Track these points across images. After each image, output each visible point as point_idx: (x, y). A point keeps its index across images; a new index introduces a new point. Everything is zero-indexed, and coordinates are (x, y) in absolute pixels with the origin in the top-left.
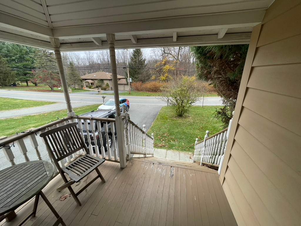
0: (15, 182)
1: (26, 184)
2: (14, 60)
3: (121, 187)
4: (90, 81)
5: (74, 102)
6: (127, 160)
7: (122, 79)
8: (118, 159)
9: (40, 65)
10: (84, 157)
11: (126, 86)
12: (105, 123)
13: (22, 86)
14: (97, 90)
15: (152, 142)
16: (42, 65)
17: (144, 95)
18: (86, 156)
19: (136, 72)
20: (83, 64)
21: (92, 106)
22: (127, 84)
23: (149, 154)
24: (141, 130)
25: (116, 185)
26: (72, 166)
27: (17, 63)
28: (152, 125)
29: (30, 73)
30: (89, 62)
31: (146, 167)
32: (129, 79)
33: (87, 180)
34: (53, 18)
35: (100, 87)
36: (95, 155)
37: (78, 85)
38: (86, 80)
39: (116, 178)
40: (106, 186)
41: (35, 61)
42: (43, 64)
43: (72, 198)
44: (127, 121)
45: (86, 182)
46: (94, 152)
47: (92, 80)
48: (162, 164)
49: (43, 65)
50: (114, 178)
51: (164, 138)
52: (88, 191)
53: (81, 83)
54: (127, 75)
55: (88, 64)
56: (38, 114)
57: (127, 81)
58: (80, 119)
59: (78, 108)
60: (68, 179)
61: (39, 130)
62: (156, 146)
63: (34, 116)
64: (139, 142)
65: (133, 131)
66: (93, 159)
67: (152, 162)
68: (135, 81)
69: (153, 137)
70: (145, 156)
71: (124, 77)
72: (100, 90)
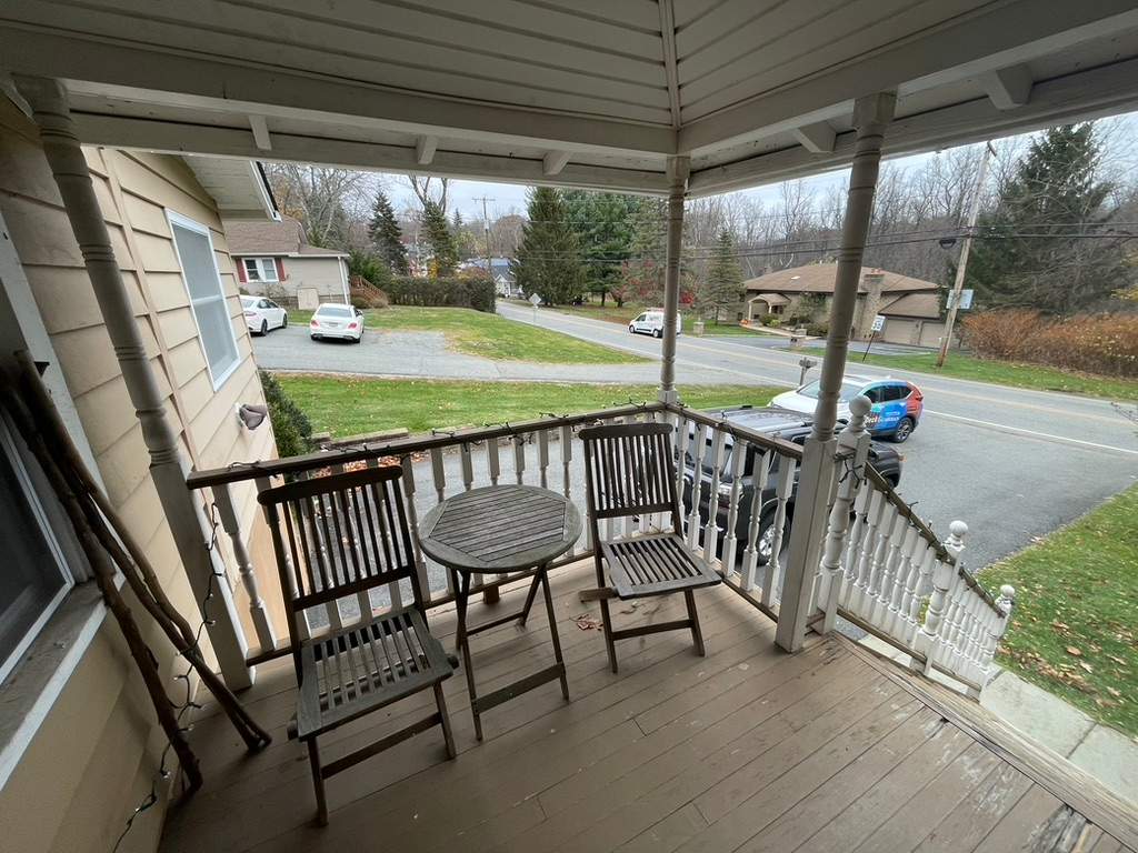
0: (509, 520)
1: (522, 535)
2: (592, 236)
3: (753, 709)
4: (773, 299)
5: (700, 365)
6: (813, 631)
7: (917, 296)
8: (775, 603)
9: (642, 246)
10: (663, 540)
11: (930, 329)
12: (763, 453)
13: (592, 306)
14: (790, 335)
15: (997, 627)
16: (645, 247)
17: (1029, 384)
18: (671, 539)
19: (1015, 257)
20: (763, 235)
21: (754, 391)
22: (941, 319)
23: (948, 675)
24: (932, 542)
25: (735, 687)
26: (627, 549)
27: (598, 244)
28: (1033, 548)
29: (615, 272)
30: (789, 228)
31: (895, 707)
32: (959, 297)
33: (656, 616)
34: (687, 95)
35: (802, 322)
36: (700, 553)
37: (730, 310)
38: (759, 292)
39: (744, 667)
40: (702, 670)
41: (633, 237)
42: (649, 243)
43: (601, 639)
44: (860, 472)
45: (650, 619)
46: (701, 543)
47: (781, 293)
48: (1005, 756)
49: (648, 246)
50: (739, 663)
51: (1094, 648)
52: (646, 647)
53: (738, 303)
54: (954, 273)
55: (782, 235)
56: (603, 384)
57: (943, 304)
58: (686, 416)
59: (704, 389)
60: (608, 584)
61: (582, 420)
62: (1013, 657)
63: (595, 387)
64: (900, 586)
65: (881, 527)
66: (687, 558)
67: (943, 710)
68: (991, 306)
69: (1007, 607)
70: (918, 666)
71: (933, 285)
72: (801, 333)
